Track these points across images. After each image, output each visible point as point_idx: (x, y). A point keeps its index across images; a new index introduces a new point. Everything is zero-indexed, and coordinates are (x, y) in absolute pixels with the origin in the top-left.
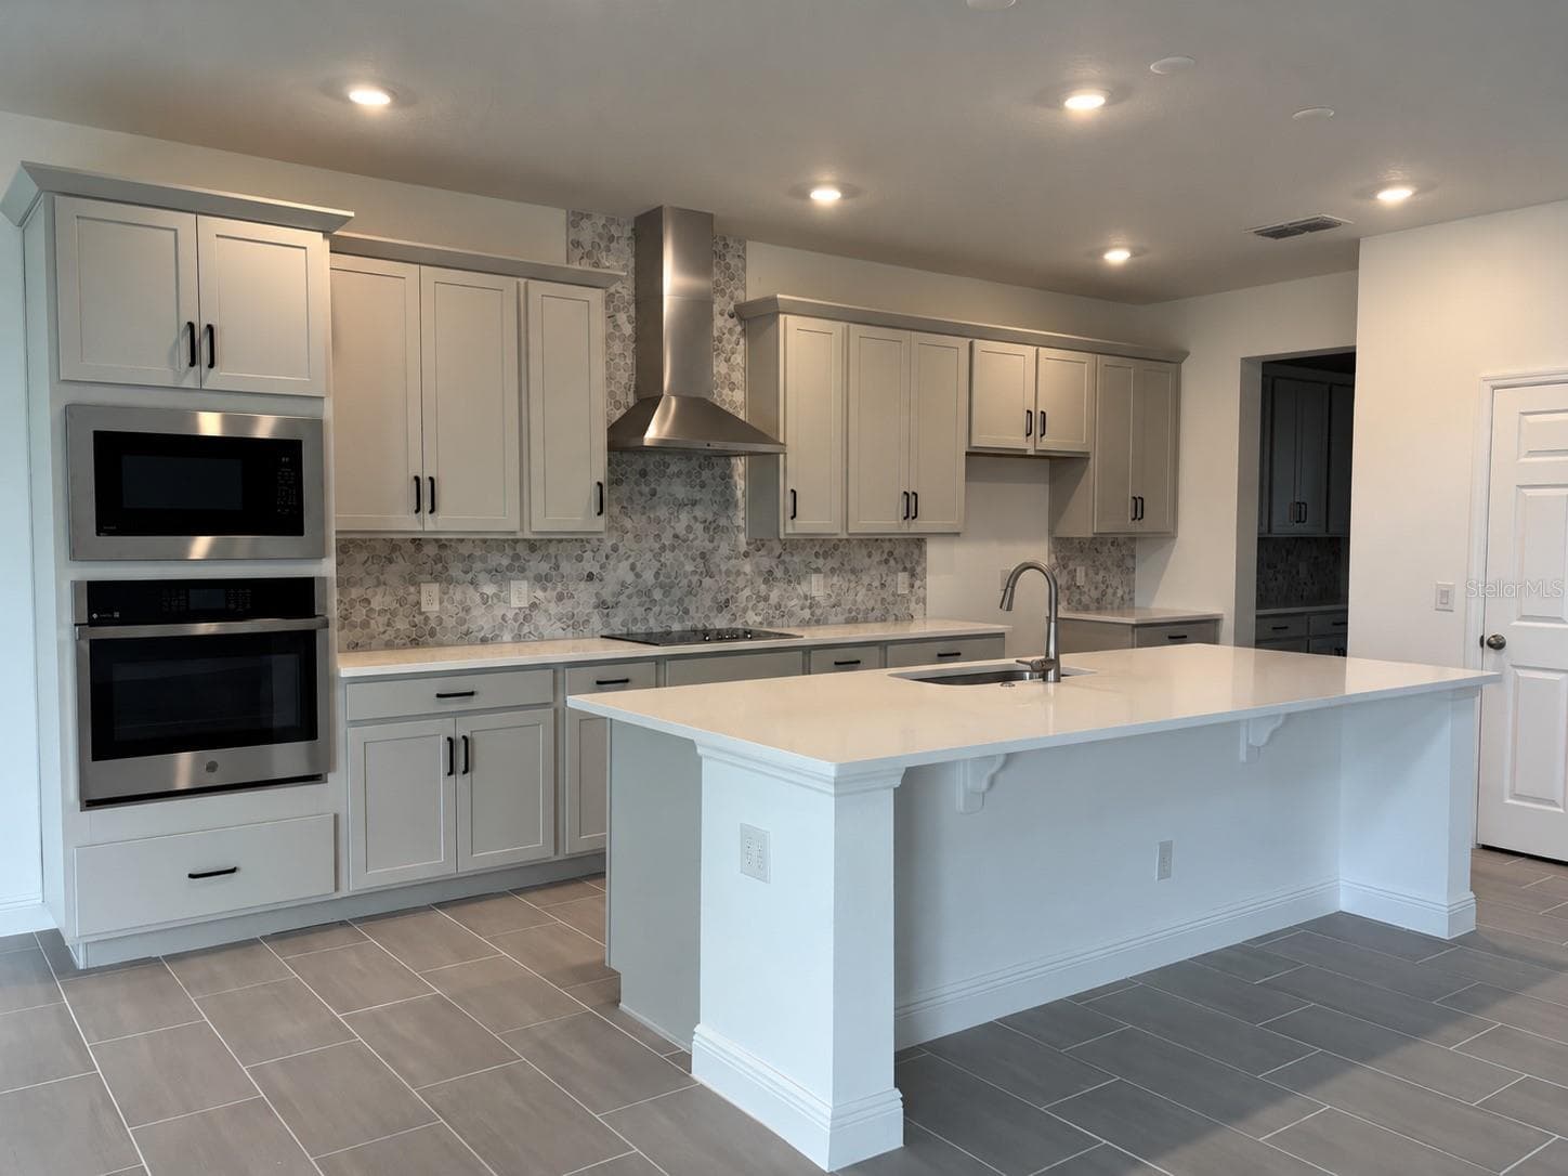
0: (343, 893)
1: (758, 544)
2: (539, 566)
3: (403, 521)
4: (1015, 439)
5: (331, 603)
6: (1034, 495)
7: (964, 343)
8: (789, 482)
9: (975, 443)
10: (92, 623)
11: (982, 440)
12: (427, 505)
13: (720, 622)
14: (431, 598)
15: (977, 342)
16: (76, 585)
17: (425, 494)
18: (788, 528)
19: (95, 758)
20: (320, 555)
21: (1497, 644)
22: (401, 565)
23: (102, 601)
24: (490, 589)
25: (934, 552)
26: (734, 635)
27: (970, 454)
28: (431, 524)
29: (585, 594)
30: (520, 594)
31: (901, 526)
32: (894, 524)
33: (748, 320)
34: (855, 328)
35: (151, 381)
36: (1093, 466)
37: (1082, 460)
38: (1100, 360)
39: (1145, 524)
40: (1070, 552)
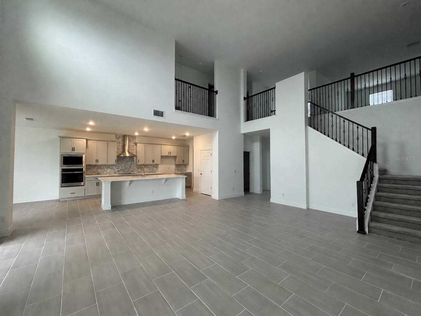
0: (85, 196)
2: (111, 167)
3: (94, 163)
4: (167, 155)
5: (84, 170)
6: (172, 160)
7: (160, 145)
8: (138, 159)
9: (162, 155)
10: (62, 172)
11: (163, 155)
13: (132, 173)
14: (99, 171)
15: (162, 145)
16: (61, 169)
17: (97, 161)
18: (138, 164)
19: (62, 183)
21: (201, 174)
22: (96, 167)
23: (63, 170)
24: (106, 169)
25: (159, 166)
27: (161, 156)
28: (98, 164)
29: (116, 170)
30: (109, 170)
31: (153, 163)
32: (152, 163)
33: (136, 144)
34: (146, 145)
35: (69, 152)
36: (177, 157)
37: (176, 156)
38: (178, 147)
39: (185, 163)
40: (177, 166)
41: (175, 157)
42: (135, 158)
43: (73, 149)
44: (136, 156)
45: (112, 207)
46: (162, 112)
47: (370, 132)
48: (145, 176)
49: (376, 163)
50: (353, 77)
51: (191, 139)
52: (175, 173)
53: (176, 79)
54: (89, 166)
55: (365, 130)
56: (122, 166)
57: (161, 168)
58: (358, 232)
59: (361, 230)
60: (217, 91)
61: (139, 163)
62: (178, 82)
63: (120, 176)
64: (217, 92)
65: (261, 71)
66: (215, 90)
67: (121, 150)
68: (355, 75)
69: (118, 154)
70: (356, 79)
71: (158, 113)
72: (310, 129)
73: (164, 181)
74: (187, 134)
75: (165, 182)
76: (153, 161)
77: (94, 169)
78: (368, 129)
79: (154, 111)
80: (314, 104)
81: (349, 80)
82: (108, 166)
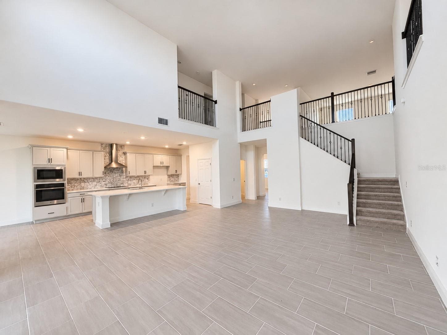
0: (68, 215)
1: (127, 177)
2: (97, 180)
3: (77, 176)
4: (159, 165)
5: (66, 185)
6: (164, 171)
7: (152, 155)
8: (128, 170)
9: (154, 165)
10: (36, 188)
12: (80, 175)
13: (122, 185)
14: (83, 184)
15: (154, 155)
16: (34, 185)
19: (36, 202)
20: (65, 181)
21: (199, 184)
22: (79, 181)
23: (37, 186)
24: (90, 183)
25: (151, 177)
26: (123, 187)
28: (81, 177)
29: (103, 183)
30: (95, 183)
31: (145, 174)
32: (143, 174)
33: (125, 154)
34: (137, 154)
35: (43, 164)
36: (170, 168)
37: (169, 166)
38: (171, 156)
39: (178, 173)
40: (170, 176)
41: (167, 167)
42: (124, 169)
43: (50, 160)
44: (126, 167)
45: (112, 225)
46: (167, 121)
47: (350, 143)
48: (143, 188)
49: (355, 168)
50: (333, 96)
51: (187, 147)
52: (168, 184)
53: (179, 87)
54: (70, 180)
55: (346, 141)
56: (109, 179)
57: (153, 180)
58: (349, 225)
59: (351, 223)
60: (217, 100)
61: (129, 175)
62: (180, 89)
63: (109, 190)
64: (216, 102)
65: (254, 84)
66: (214, 99)
67: (108, 161)
68: (334, 94)
69: (105, 165)
70: (335, 97)
71: (162, 121)
72: (303, 140)
73: (163, 193)
74: (184, 143)
75: (165, 193)
76: (145, 172)
77: (76, 183)
78: (349, 140)
79: (159, 118)
80: (302, 117)
81: (330, 98)
82: (94, 179)
